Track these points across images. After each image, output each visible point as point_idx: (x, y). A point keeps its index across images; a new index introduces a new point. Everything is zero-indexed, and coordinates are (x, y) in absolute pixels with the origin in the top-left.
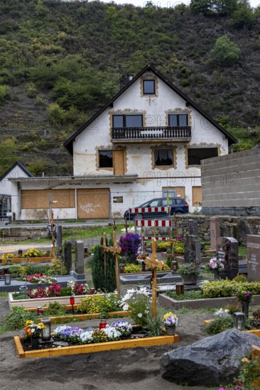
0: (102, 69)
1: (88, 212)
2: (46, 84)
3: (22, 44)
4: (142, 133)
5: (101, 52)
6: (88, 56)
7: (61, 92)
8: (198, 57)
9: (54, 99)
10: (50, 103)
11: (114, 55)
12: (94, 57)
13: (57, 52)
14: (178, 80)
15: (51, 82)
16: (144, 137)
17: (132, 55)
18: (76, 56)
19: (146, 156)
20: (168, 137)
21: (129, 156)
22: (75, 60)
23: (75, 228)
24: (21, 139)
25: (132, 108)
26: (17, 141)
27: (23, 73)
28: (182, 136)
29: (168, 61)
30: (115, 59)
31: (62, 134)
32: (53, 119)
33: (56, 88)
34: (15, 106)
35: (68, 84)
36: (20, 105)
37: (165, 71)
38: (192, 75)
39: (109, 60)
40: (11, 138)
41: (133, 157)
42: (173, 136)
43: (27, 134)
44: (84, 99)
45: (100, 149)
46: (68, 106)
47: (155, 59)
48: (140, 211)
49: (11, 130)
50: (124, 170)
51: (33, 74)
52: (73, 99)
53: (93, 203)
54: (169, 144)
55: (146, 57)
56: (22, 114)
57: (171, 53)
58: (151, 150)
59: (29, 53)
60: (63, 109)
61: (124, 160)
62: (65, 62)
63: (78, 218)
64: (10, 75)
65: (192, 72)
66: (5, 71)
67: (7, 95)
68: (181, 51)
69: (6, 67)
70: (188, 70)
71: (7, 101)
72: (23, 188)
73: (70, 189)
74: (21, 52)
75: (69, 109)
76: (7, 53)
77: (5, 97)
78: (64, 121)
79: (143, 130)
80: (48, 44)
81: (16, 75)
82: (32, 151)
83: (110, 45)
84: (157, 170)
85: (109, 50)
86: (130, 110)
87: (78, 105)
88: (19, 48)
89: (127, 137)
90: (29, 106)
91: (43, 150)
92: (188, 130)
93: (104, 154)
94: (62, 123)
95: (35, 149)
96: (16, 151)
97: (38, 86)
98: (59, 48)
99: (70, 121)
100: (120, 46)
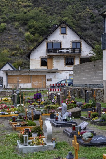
0: (51, 14)
1: (36, 85)
2: (24, 22)
3: (13, 2)
4: (60, 51)
5: (51, 6)
6: (45, 8)
7: (31, 27)
8: (99, 8)
9: (27, 30)
10: (25, 32)
11: (57, 7)
12: (48, 8)
13: (29, 6)
14: (89, 20)
15: (26, 22)
16: (60, 53)
17: (67, 7)
18: (39, 8)
19: (62, 61)
20: (71, 53)
21: (54, 61)
22: (38, 10)
23: (28, 92)
24: (11, 49)
25: (56, 40)
26: (9, 50)
27: (13, 17)
28: (77, 52)
29: (84, 10)
30: (58, 10)
31: (31, 47)
32: (27, 39)
33: (29, 24)
34: (9, 33)
35: (34, 23)
36: (11, 33)
37: (83, 16)
38: (96, 17)
39: (55, 10)
40: (6, 49)
41: (56, 61)
42: (73, 52)
43: (14, 47)
44: (42, 30)
45: (42, 58)
46: (34, 33)
47: (78, 9)
48: (58, 85)
49: (7, 45)
50: (52, 67)
51: (18, 17)
52: (37, 30)
53: (39, 81)
54: (72, 56)
55: (73, 8)
56: (12, 37)
57: (86, 6)
58: (64, 58)
59: (16, 7)
60: (32, 35)
61: (52, 62)
62: (33, 12)
63: (32, 88)
64: (6, 18)
65: (96, 16)
66: (4, 16)
67: (5, 28)
68: (92, 5)
69: (5, 14)
70: (94, 15)
71: (5, 31)
72: (8, 74)
73: (28, 75)
74: (12, 6)
75: (35, 35)
76: (5, 7)
77: (4, 29)
78: (32, 41)
79: (60, 50)
80: (25, 2)
81: (9, 18)
82: (17, 55)
83: (55, 2)
84: (66, 67)
85: (55, 5)
86: (55, 41)
87: (39, 33)
88: (11, 4)
89: (53, 53)
90: (15, 33)
91: (22, 55)
92: (80, 49)
93: (44, 60)
94: (31, 42)
95: (18, 54)
96: (9, 55)
97: (20, 24)
98: (31, 4)
99: (35, 41)
100: (61, 3)
